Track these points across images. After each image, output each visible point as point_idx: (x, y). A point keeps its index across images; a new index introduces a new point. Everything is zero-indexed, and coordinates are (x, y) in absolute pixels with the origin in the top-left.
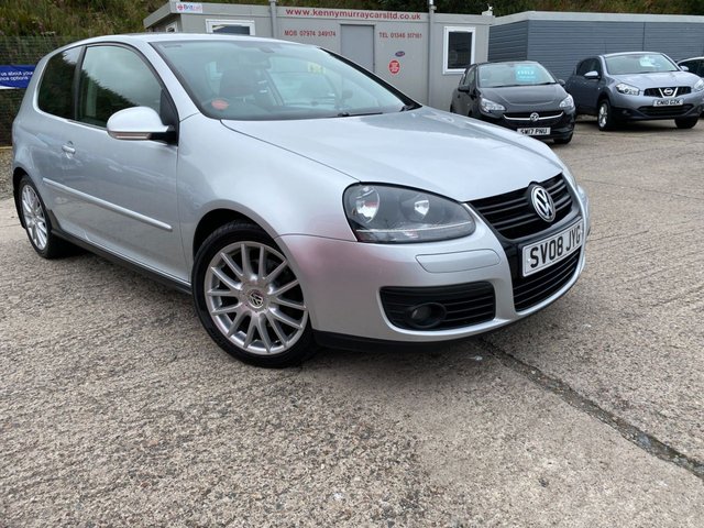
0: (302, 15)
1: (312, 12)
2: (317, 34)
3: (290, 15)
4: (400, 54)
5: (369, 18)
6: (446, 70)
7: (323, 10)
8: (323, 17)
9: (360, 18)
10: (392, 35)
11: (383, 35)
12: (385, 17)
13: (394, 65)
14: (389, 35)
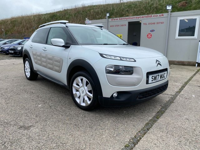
0: (116, 20)
1: (119, 19)
2: (120, 26)
3: (112, 21)
4: (152, 31)
5: (139, 19)
6: (177, 37)
7: (122, 18)
8: (122, 20)
9: (135, 19)
10: (149, 24)
11: (145, 24)
12: (146, 17)
13: (149, 35)
14: (147, 24)
